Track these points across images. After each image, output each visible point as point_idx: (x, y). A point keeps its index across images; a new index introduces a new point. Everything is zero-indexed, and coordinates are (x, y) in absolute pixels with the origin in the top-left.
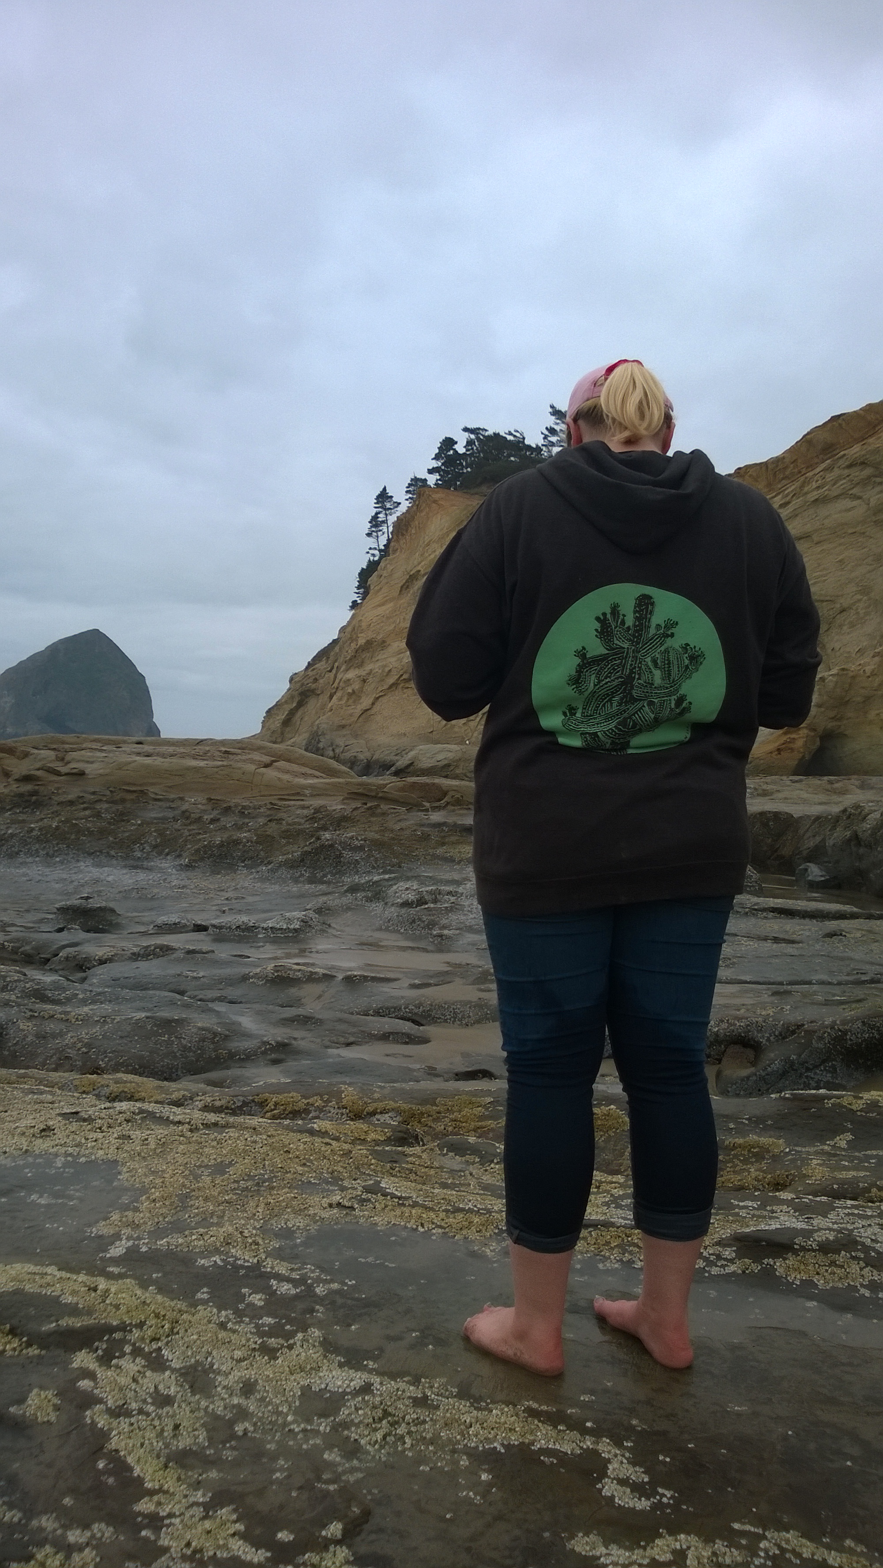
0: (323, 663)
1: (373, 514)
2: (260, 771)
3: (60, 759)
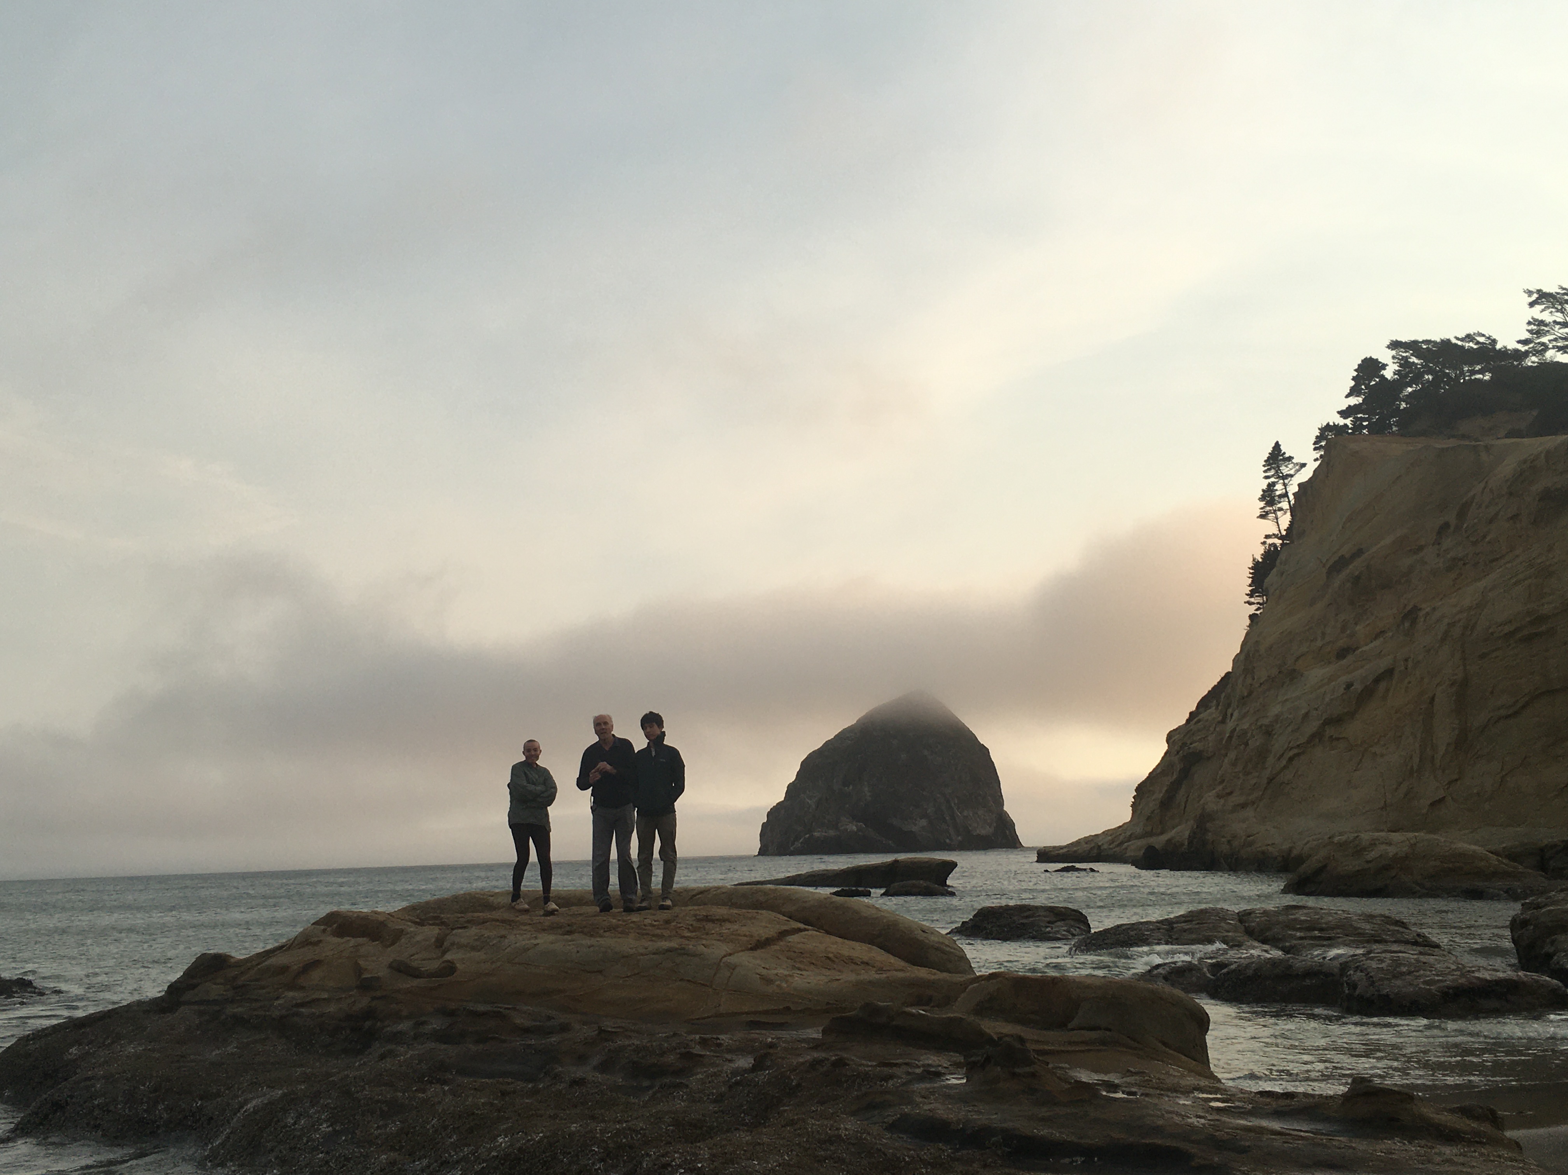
0: (1213, 709)
1: (1265, 487)
2: (732, 959)
3: (439, 943)
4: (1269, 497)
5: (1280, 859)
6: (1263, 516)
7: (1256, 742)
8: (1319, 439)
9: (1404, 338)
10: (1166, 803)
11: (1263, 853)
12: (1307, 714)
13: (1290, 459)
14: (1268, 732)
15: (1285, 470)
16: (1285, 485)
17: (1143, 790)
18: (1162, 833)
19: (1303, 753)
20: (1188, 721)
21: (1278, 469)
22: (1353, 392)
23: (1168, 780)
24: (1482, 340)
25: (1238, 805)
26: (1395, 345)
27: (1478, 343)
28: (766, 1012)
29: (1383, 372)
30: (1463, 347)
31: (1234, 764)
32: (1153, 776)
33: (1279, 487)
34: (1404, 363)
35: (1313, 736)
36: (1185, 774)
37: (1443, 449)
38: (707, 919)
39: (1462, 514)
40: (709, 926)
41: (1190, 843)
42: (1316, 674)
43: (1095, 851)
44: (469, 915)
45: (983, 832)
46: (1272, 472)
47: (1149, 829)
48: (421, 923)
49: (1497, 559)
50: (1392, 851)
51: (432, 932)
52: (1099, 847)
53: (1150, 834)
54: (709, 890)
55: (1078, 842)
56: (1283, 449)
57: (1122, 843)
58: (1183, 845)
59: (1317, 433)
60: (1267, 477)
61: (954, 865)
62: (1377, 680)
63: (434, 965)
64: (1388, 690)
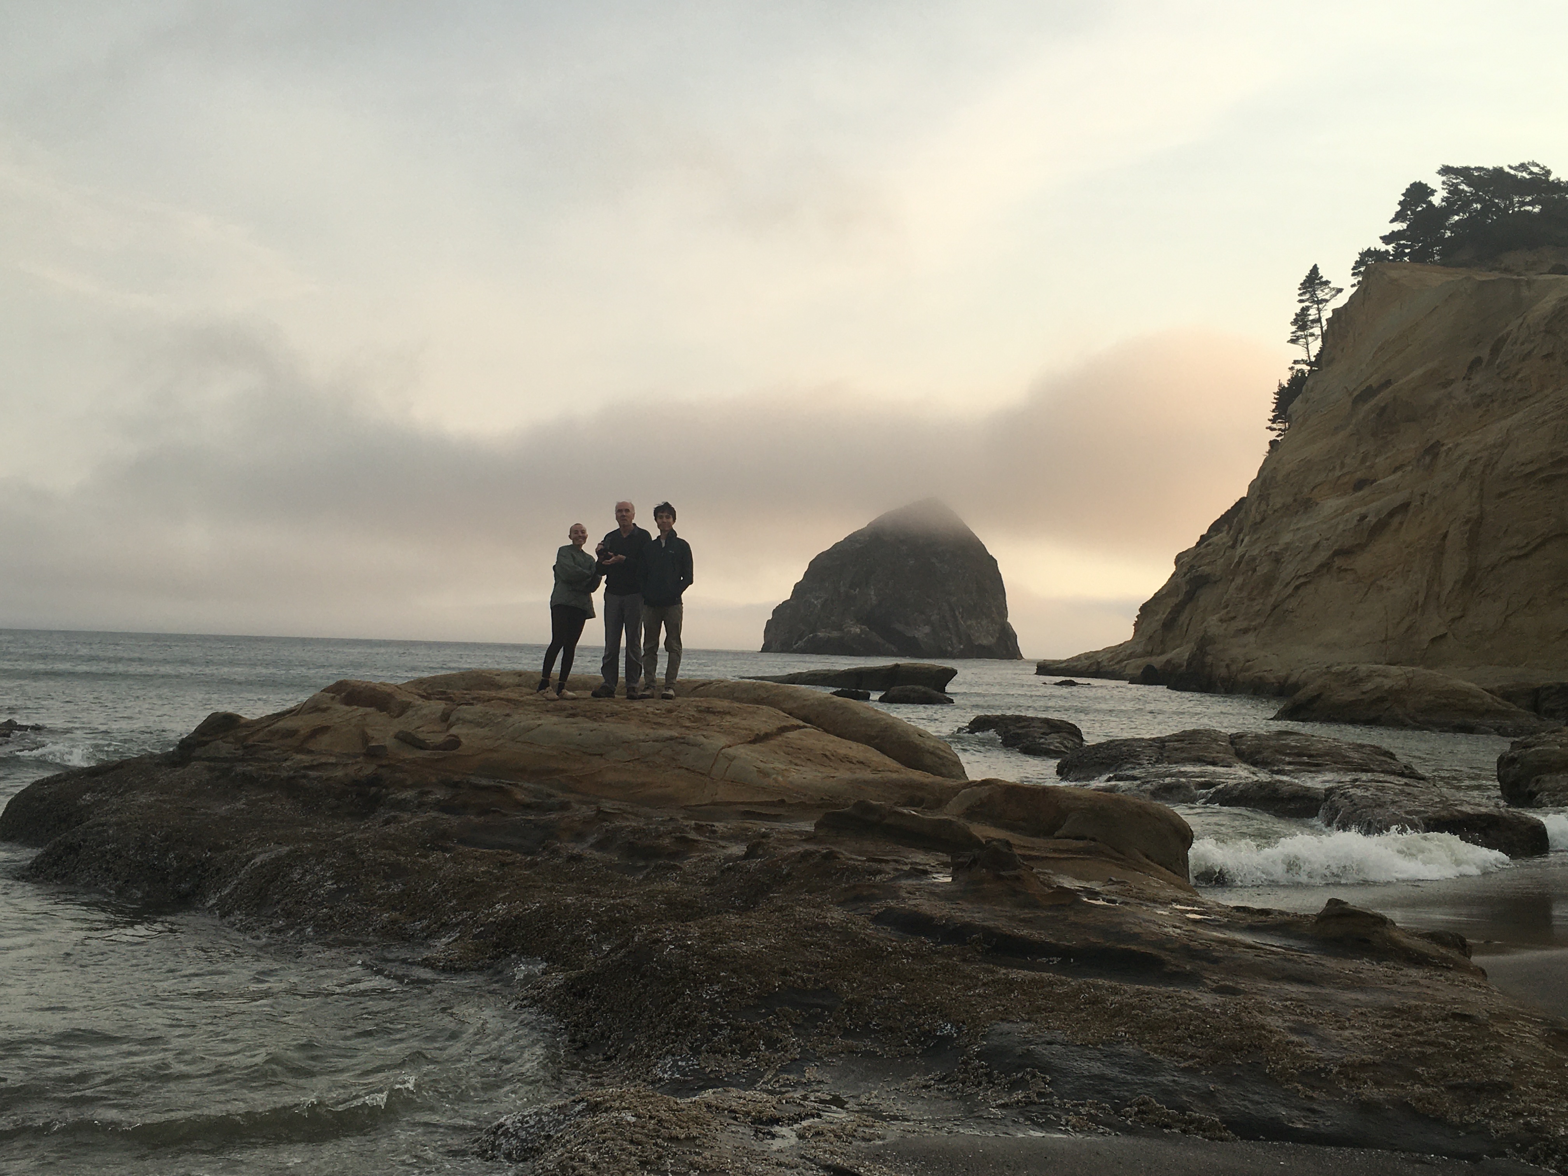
0: (1224, 533)
1: (1298, 311)
2: (730, 751)
3: (445, 717)
4: (1301, 322)
5: (1276, 685)
6: (1293, 341)
7: (1264, 569)
8: (1358, 264)
9: (1457, 164)
10: (1169, 625)
11: (1260, 678)
12: (1316, 546)
13: (1327, 283)
14: (1277, 560)
15: (1320, 295)
16: (1319, 310)
17: (1146, 609)
18: (1162, 653)
19: (1309, 582)
20: (1198, 544)
21: (1313, 294)
22: (1398, 217)
23: (1173, 601)
24: (1535, 170)
25: (1240, 630)
26: (1446, 170)
27: (1531, 173)
28: (761, 804)
29: (1431, 198)
30: (1515, 176)
31: (1240, 589)
32: (1158, 597)
33: (1313, 313)
34: (1454, 190)
35: (1322, 566)
36: (1190, 596)
37: (1484, 282)
38: (709, 711)
39: (1495, 350)
40: (710, 718)
41: (1189, 664)
42: (1331, 505)
43: (1094, 667)
44: (476, 693)
45: (985, 642)
46: (1307, 296)
47: (1149, 648)
48: (427, 697)
49: (1526, 397)
50: (1387, 683)
51: (438, 706)
52: (1099, 663)
53: (1151, 654)
54: (711, 683)
55: (1078, 658)
56: (1321, 272)
57: (1121, 661)
58: (1181, 666)
59: (1357, 257)
60: (1301, 301)
61: (953, 673)
62: (1391, 514)
63: (441, 738)
64: (1401, 523)
